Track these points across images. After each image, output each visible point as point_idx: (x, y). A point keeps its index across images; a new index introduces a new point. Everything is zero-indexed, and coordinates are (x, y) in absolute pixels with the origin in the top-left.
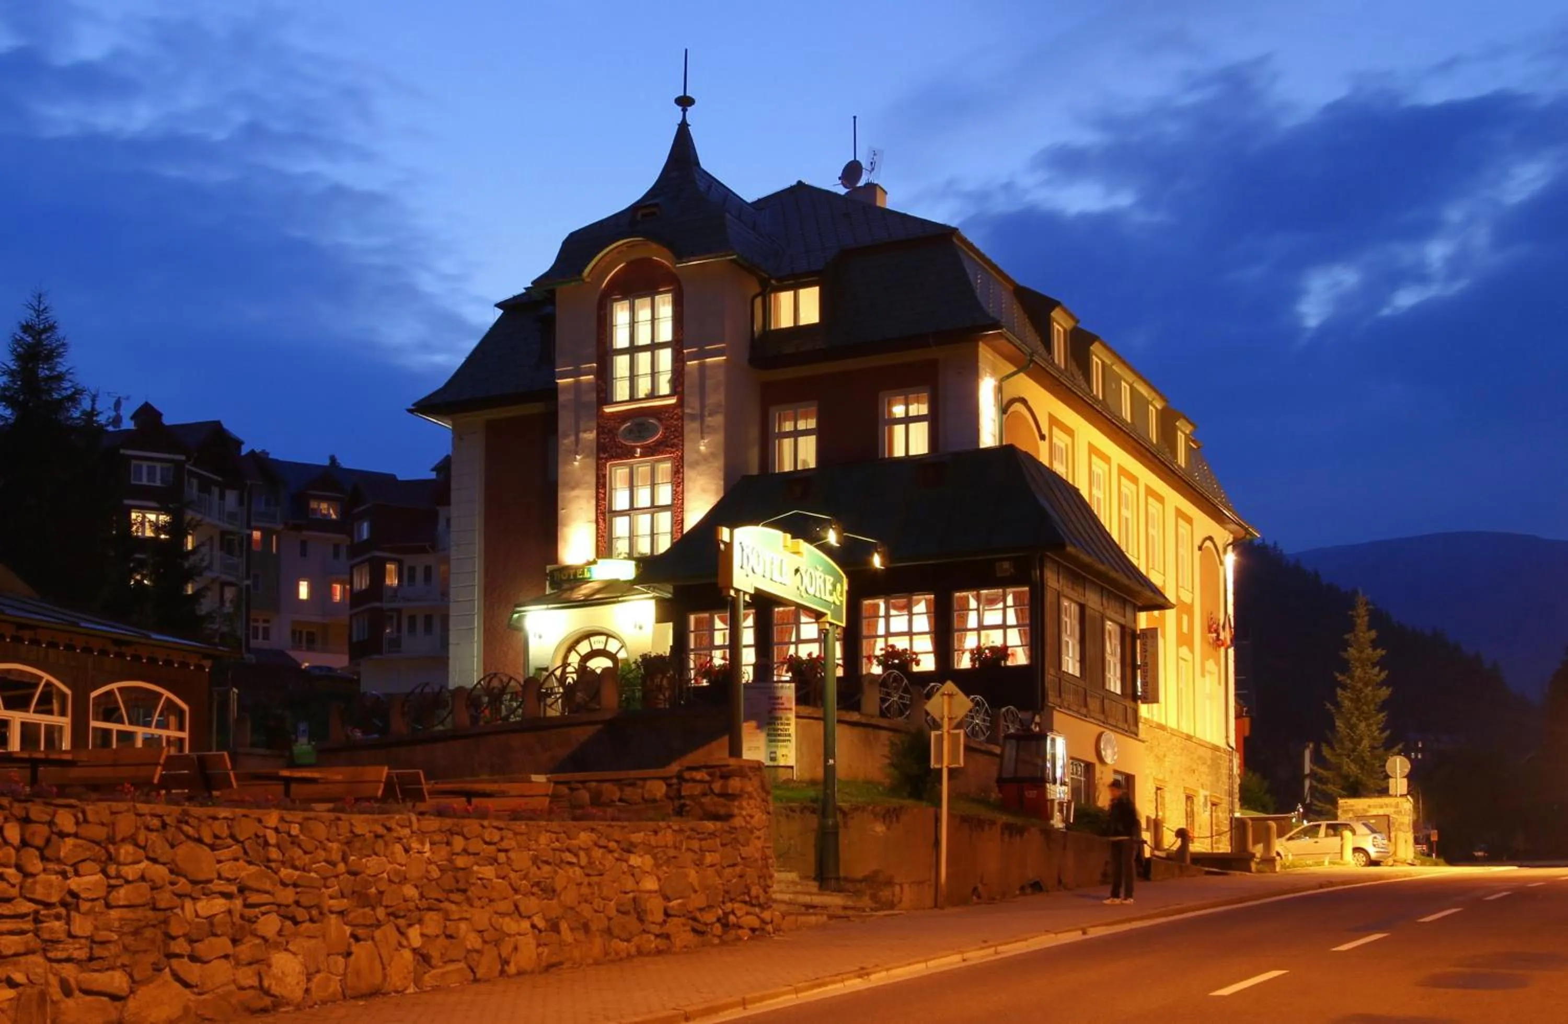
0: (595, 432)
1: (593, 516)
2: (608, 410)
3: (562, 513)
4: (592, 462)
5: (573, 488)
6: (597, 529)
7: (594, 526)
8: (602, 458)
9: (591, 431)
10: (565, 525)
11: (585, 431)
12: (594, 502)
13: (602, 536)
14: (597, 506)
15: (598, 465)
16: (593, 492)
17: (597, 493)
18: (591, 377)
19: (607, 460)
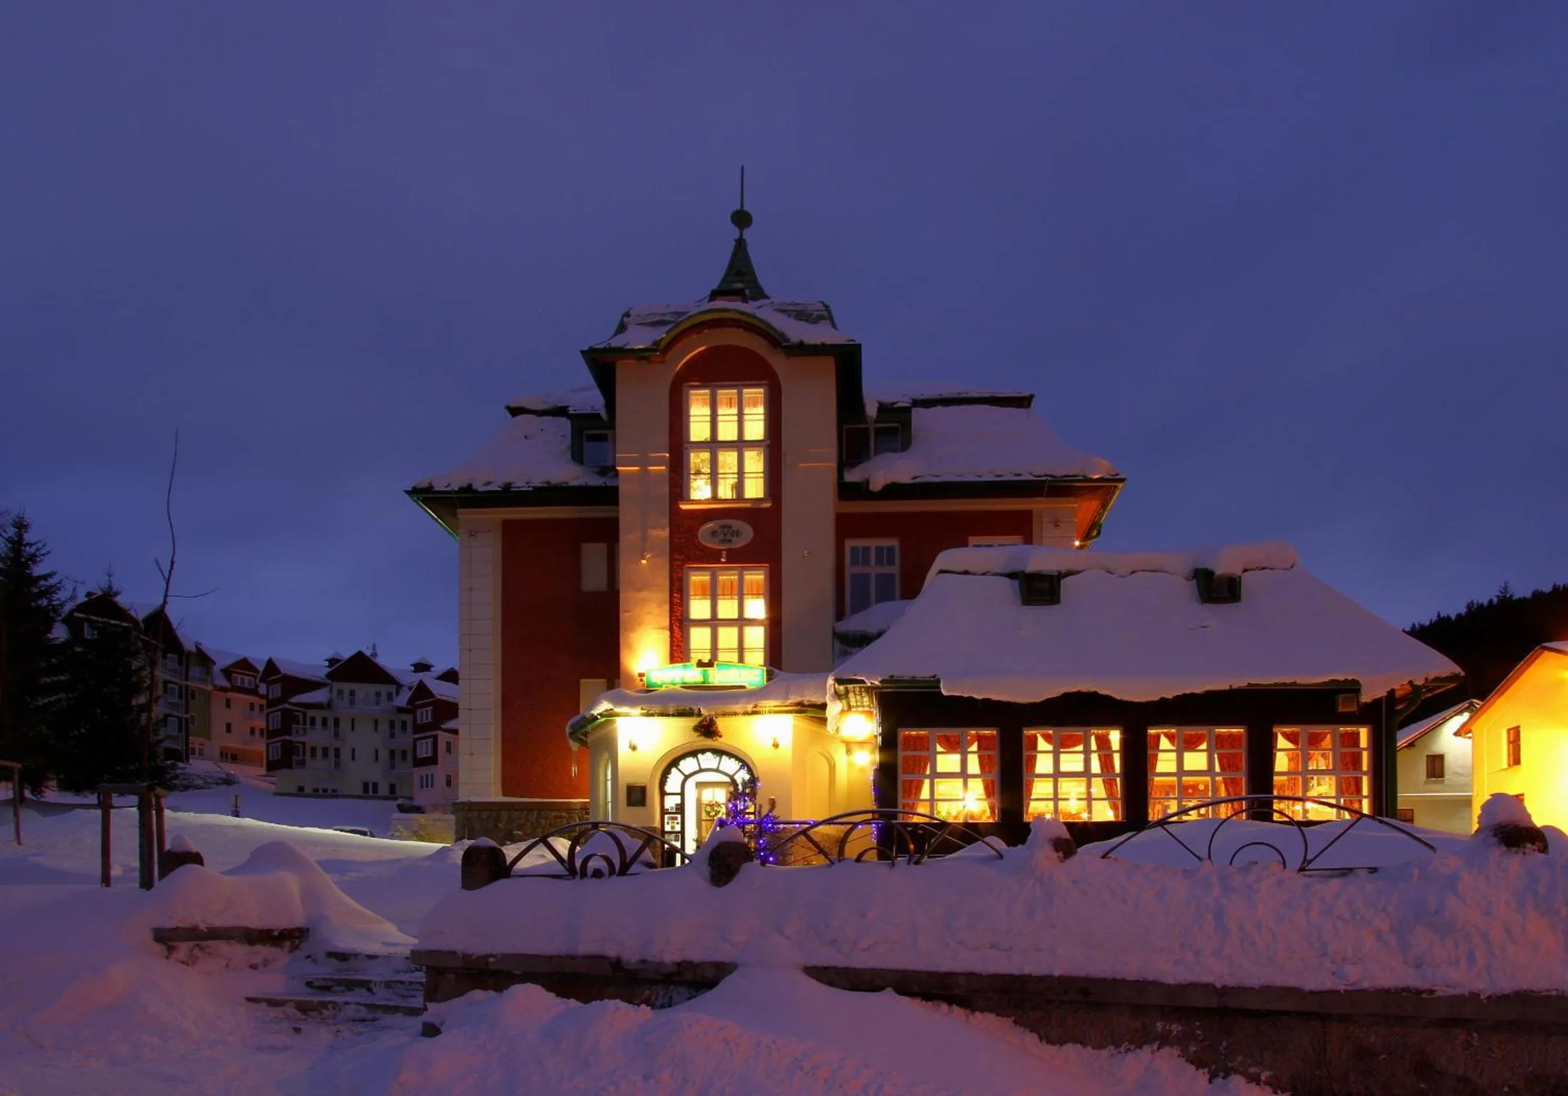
0: (668, 529)
1: (666, 622)
2: (684, 507)
3: (624, 616)
4: (664, 564)
5: (640, 590)
6: (672, 636)
7: (668, 633)
8: (678, 560)
9: (663, 528)
10: (631, 629)
11: (654, 528)
12: (667, 607)
13: (678, 646)
14: (672, 611)
15: (671, 566)
16: (666, 596)
17: (671, 597)
18: (664, 468)
19: (684, 562)
